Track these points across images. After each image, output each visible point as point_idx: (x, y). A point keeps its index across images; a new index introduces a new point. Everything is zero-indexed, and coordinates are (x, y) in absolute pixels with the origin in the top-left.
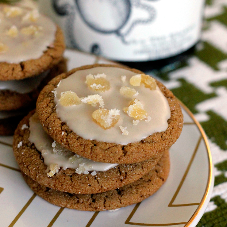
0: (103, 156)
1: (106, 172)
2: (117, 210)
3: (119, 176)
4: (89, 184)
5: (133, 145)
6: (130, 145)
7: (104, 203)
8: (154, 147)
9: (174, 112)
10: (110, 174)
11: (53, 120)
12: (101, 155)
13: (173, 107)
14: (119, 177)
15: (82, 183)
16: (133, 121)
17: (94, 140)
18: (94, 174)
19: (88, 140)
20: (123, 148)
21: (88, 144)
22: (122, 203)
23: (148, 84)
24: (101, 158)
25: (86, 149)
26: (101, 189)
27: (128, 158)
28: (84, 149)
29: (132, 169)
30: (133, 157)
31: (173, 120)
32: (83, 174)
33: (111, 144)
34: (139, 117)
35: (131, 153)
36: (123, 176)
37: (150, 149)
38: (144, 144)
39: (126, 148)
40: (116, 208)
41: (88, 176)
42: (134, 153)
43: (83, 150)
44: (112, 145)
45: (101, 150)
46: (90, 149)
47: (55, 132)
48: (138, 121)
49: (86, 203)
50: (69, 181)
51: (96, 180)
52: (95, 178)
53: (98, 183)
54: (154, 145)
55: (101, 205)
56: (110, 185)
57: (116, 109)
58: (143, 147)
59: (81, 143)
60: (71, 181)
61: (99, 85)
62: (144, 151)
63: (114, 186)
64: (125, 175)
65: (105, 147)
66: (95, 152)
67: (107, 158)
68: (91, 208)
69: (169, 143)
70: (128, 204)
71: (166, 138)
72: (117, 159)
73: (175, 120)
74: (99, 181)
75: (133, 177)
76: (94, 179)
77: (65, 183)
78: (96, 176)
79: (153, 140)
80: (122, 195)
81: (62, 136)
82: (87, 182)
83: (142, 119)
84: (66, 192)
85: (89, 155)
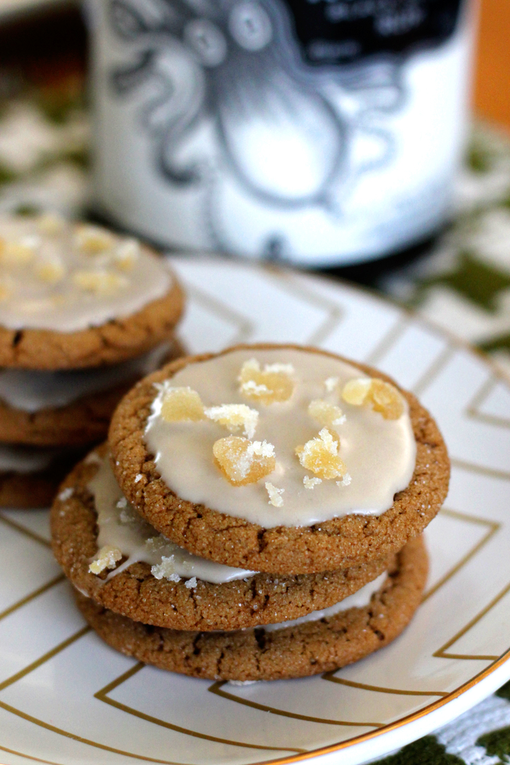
0: (210, 543)
1: (220, 586)
2: (247, 683)
3: (249, 600)
4: (173, 606)
5: (285, 532)
6: (279, 530)
7: (219, 662)
8: (338, 546)
9: (422, 478)
10: (227, 591)
11: (130, 446)
12: (205, 540)
13: (425, 466)
14: (247, 602)
15: (160, 601)
16: (306, 478)
17: (200, 505)
18: (191, 584)
19: (188, 503)
20: (262, 534)
21: (183, 512)
22: (262, 669)
23: (378, 401)
24: (203, 549)
25: (176, 521)
26: (200, 623)
27: (266, 558)
28: (172, 520)
29: (284, 590)
30: (279, 558)
31: (412, 495)
32: (165, 580)
33: (236, 519)
34: (322, 470)
35: (276, 548)
36: (259, 601)
37: (326, 549)
38: (316, 535)
39: (267, 536)
40: (246, 680)
41: (176, 586)
42: (282, 550)
43: (169, 522)
44: (237, 522)
45: (208, 530)
46: (185, 523)
47: (125, 473)
48: (317, 481)
49: (177, 654)
50: (133, 590)
51: (192, 600)
52: (192, 595)
53: (196, 607)
54: (337, 540)
55: (210, 664)
56: (221, 617)
57: (267, 443)
58: (308, 541)
59: (170, 506)
60: (136, 591)
61: (263, 388)
62: (308, 550)
63: (232, 622)
64: (262, 601)
65: (220, 524)
66: (193, 531)
67: (217, 550)
68: (188, 668)
69: (382, 544)
70: (276, 675)
71: (377, 531)
72: (241, 556)
73: (415, 495)
74: (197, 602)
75: (282, 608)
76: (187, 597)
77: (124, 593)
78: (195, 591)
79: (339, 529)
80: (266, 650)
81: (137, 484)
82: (171, 599)
83: (330, 477)
84: (123, 614)
85: (180, 535)
